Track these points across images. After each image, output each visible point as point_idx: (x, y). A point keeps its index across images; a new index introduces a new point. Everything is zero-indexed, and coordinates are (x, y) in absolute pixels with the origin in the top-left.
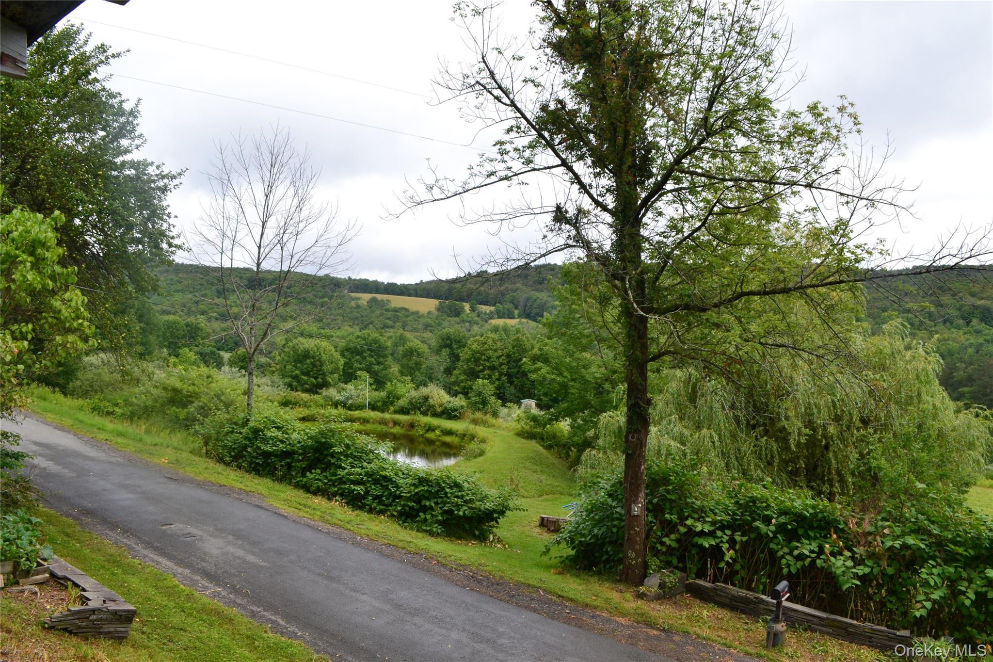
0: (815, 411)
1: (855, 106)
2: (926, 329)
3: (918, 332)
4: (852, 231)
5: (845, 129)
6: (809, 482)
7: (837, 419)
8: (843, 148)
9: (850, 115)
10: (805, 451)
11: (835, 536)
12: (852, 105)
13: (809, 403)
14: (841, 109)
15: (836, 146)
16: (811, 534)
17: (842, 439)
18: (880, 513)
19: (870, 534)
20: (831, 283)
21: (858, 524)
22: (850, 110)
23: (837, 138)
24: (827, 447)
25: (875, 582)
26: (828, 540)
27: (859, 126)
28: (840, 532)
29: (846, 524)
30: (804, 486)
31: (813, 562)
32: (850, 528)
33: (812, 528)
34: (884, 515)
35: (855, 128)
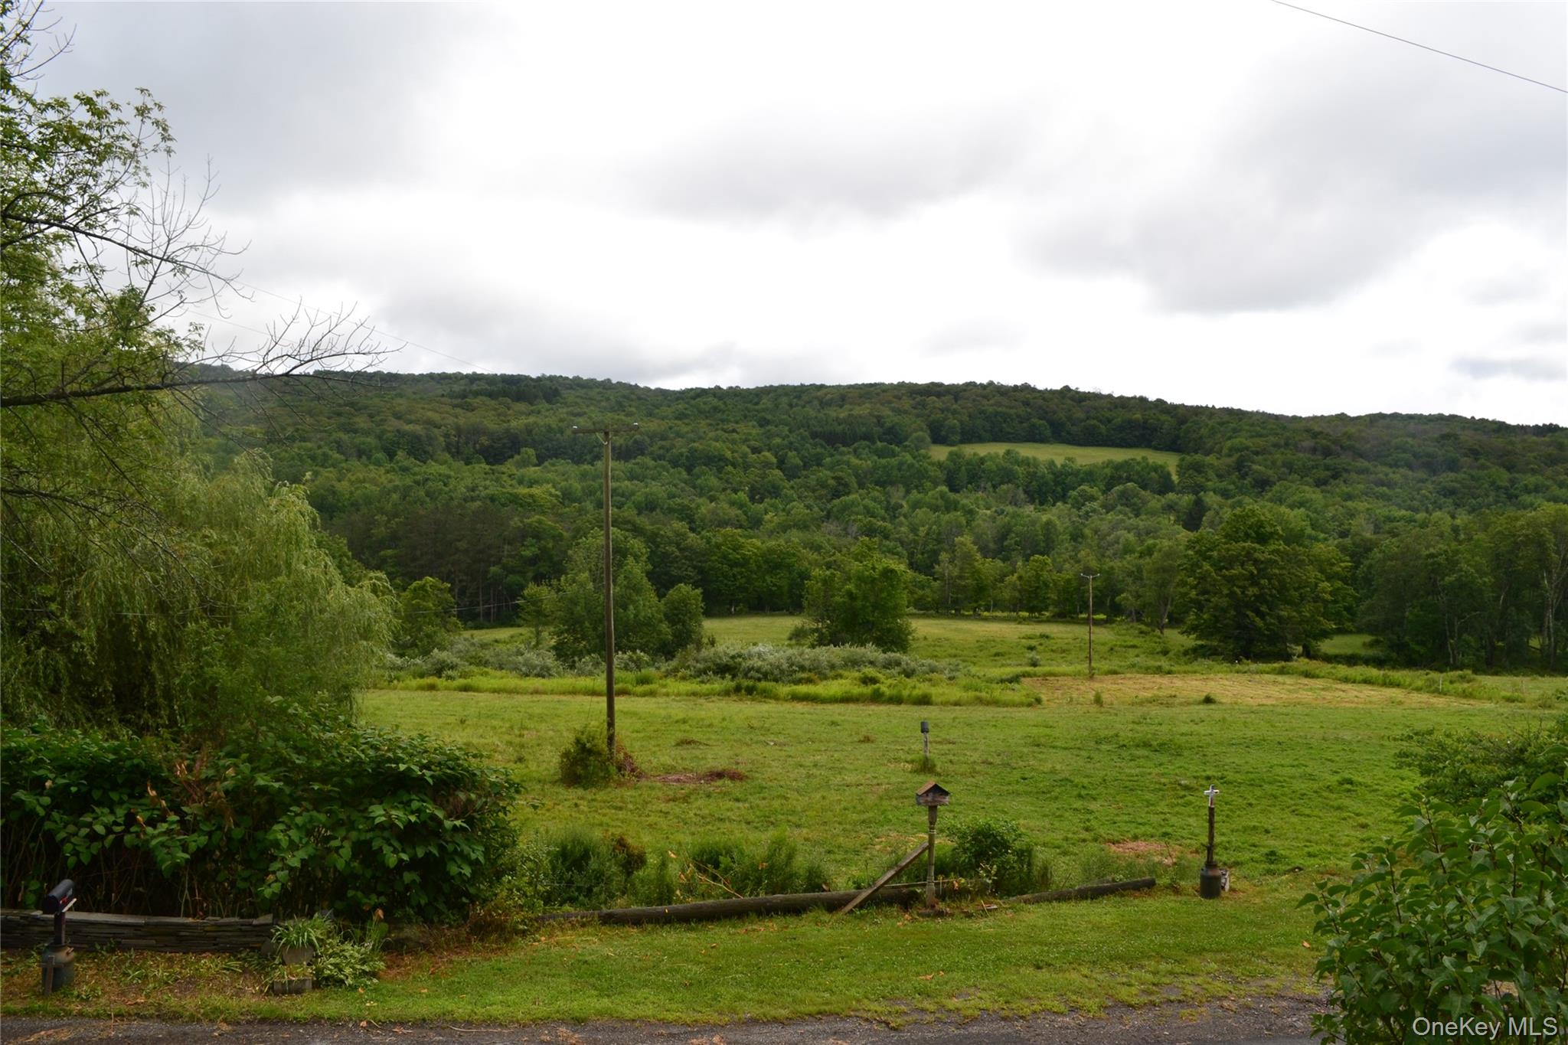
0: (125, 598)
1: (165, 110)
2: (333, 466)
3: (321, 469)
4: (153, 309)
5: (148, 144)
6: (125, 712)
7: (163, 608)
8: (142, 174)
9: (157, 123)
10: (113, 664)
11: (153, 793)
12: (160, 107)
13: (114, 586)
14: (142, 111)
15: (131, 170)
16: (115, 796)
17: (171, 640)
18: (221, 746)
19: (207, 780)
20: (110, 391)
21: (189, 768)
22: (155, 114)
23: (132, 156)
24: (148, 655)
25: (218, 853)
26: (143, 801)
27: (169, 143)
28: (163, 784)
29: (171, 769)
30: (115, 720)
31: (119, 838)
32: (177, 777)
33: (115, 787)
34: (228, 748)
35: (163, 145)
